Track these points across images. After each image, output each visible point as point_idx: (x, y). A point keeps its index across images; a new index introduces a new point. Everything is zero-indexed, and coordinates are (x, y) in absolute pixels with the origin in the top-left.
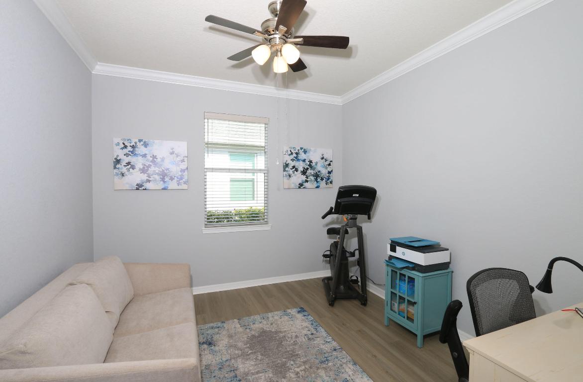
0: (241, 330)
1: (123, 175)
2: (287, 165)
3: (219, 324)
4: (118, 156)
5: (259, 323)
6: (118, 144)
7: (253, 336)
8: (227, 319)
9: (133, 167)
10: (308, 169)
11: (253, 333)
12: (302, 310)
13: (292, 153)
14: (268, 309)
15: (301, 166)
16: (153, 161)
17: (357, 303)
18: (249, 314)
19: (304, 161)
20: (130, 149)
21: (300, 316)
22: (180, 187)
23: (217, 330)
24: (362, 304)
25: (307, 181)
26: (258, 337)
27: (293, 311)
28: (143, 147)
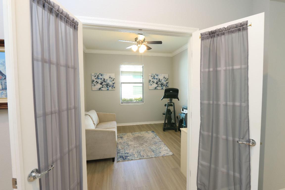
0: (131, 135)
1: (95, 85)
2: (150, 81)
3: (125, 134)
4: (93, 79)
5: (137, 134)
6: (93, 75)
7: (135, 137)
8: (128, 133)
9: (98, 83)
10: (158, 82)
11: (135, 136)
12: (153, 131)
13: (152, 76)
14: (141, 131)
15: (155, 81)
16: (104, 81)
17: (174, 131)
18: (135, 132)
19: (157, 79)
20: (97, 77)
21: (152, 133)
22: (112, 89)
23: (124, 135)
24: (175, 131)
25: (158, 87)
26: (137, 137)
27: (150, 132)
28: (101, 76)
